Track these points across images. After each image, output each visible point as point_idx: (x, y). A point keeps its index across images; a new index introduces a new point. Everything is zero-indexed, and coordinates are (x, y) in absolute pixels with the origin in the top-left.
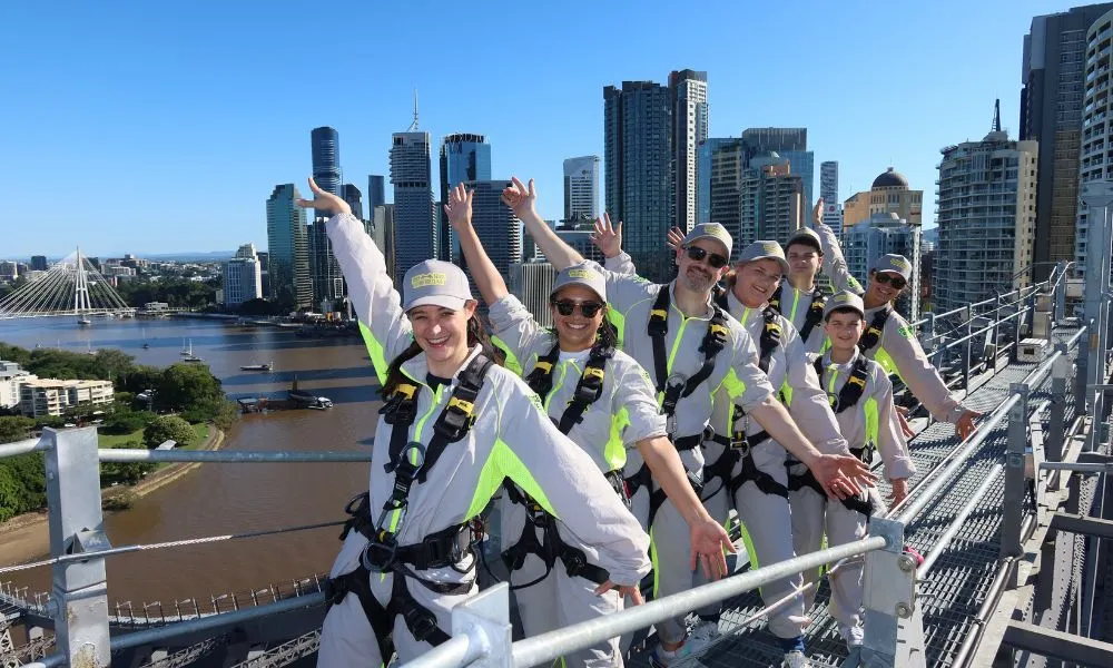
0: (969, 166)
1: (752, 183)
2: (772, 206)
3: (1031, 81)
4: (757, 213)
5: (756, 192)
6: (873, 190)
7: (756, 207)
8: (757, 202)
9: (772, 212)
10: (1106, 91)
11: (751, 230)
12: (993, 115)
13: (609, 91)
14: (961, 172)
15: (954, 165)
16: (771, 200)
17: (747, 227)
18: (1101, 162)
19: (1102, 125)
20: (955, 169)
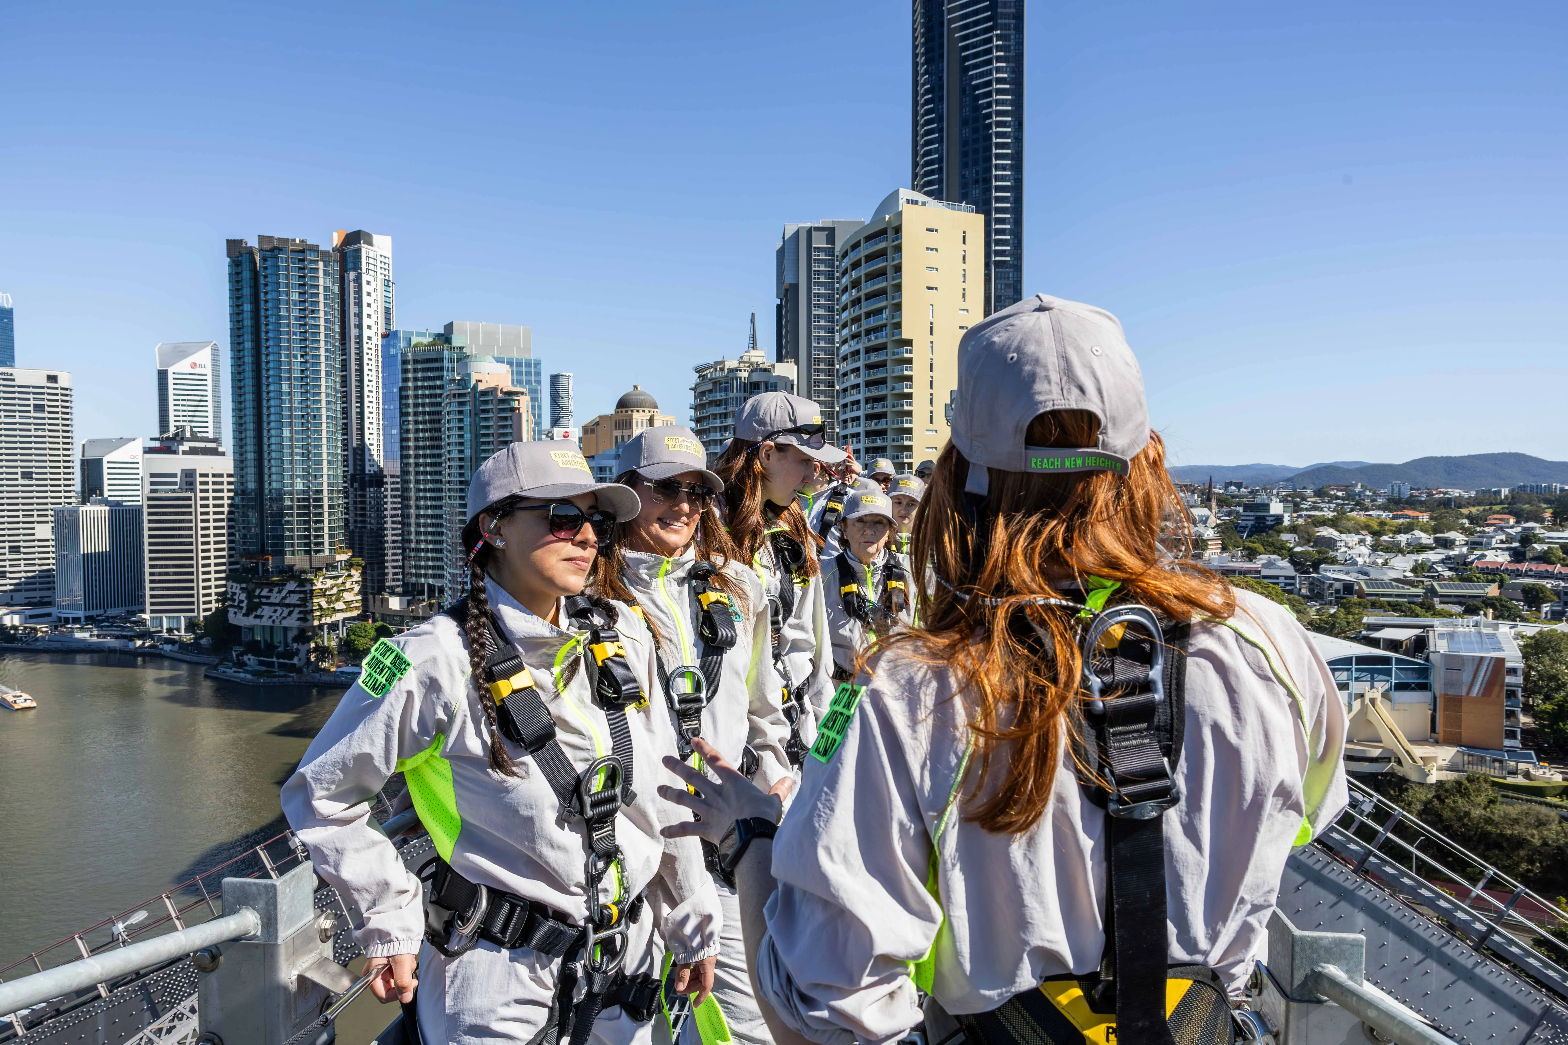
0: (726, 389)
1: (460, 395)
2: (488, 427)
3: (786, 296)
4: (467, 436)
5: (467, 408)
6: (617, 412)
7: (467, 428)
8: (467, 420)
9: (488, 435)
10: (860, 315)
11: (461, 459)
12: (748, 331)
13: (235, 248)
14: (720, 396)
15: (710, 387)
16: (486, 419)
17: (455, 455)
18: (859, 409)
19: (858, 352)
20: (710, 391)
